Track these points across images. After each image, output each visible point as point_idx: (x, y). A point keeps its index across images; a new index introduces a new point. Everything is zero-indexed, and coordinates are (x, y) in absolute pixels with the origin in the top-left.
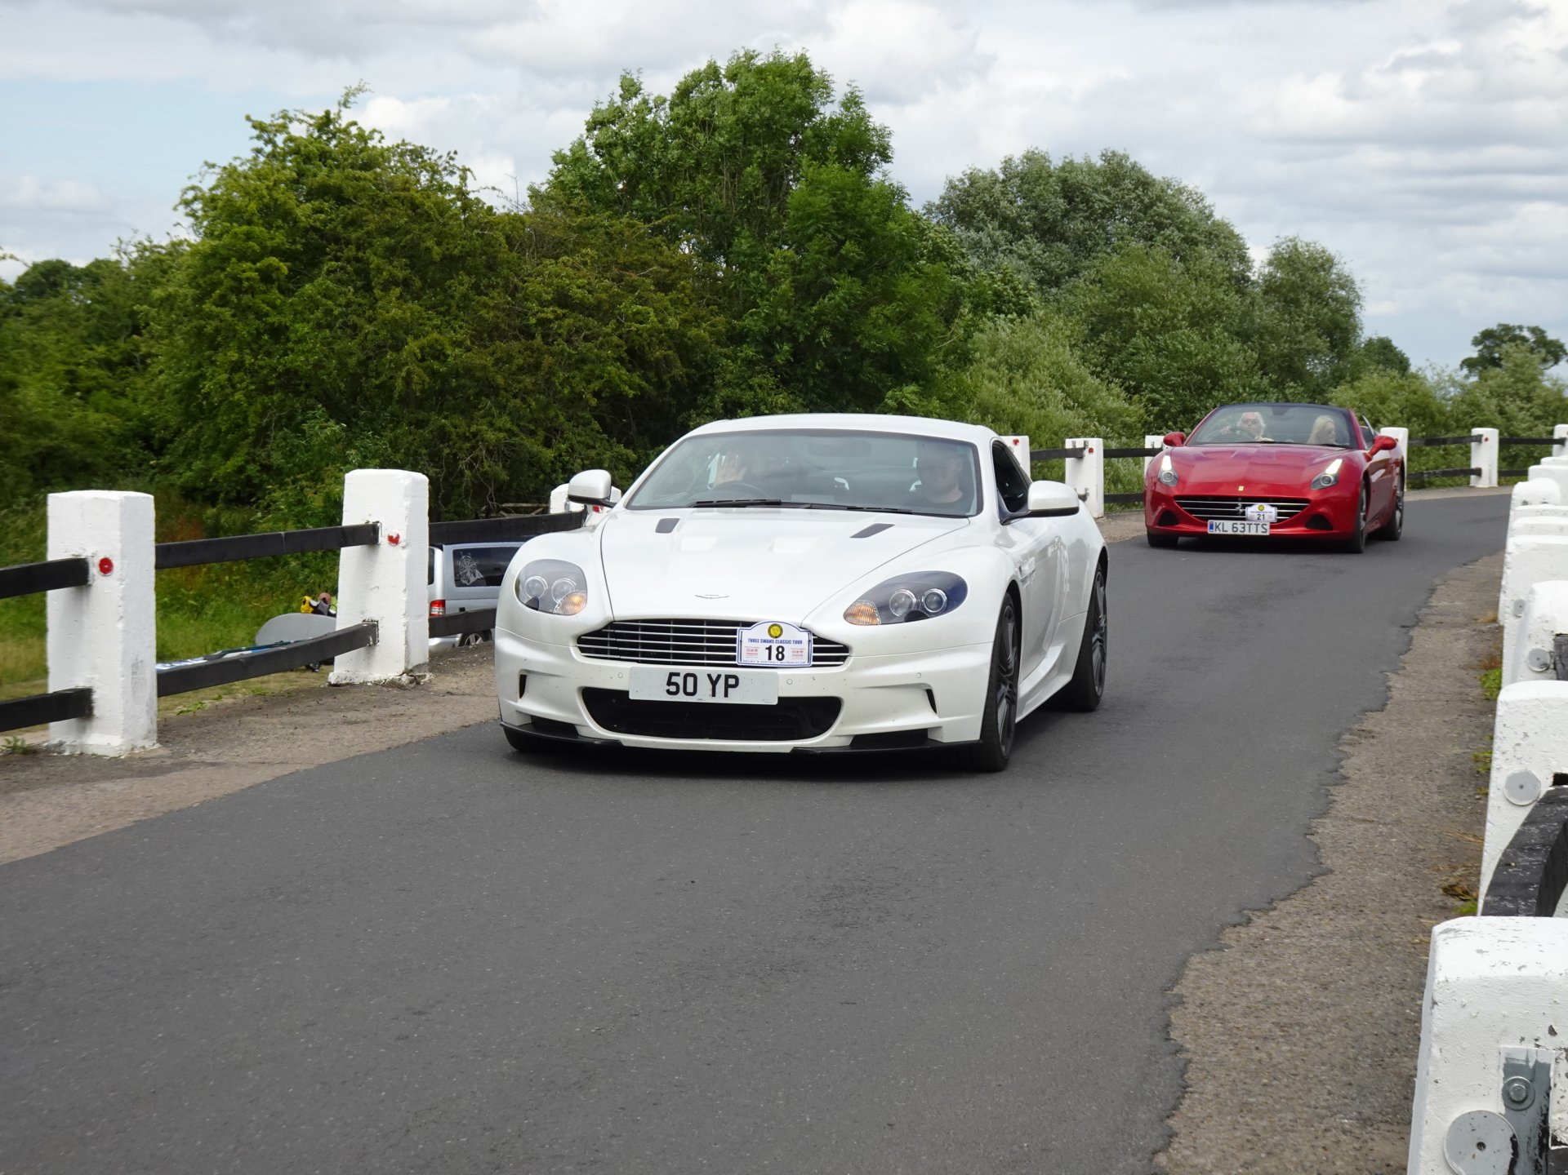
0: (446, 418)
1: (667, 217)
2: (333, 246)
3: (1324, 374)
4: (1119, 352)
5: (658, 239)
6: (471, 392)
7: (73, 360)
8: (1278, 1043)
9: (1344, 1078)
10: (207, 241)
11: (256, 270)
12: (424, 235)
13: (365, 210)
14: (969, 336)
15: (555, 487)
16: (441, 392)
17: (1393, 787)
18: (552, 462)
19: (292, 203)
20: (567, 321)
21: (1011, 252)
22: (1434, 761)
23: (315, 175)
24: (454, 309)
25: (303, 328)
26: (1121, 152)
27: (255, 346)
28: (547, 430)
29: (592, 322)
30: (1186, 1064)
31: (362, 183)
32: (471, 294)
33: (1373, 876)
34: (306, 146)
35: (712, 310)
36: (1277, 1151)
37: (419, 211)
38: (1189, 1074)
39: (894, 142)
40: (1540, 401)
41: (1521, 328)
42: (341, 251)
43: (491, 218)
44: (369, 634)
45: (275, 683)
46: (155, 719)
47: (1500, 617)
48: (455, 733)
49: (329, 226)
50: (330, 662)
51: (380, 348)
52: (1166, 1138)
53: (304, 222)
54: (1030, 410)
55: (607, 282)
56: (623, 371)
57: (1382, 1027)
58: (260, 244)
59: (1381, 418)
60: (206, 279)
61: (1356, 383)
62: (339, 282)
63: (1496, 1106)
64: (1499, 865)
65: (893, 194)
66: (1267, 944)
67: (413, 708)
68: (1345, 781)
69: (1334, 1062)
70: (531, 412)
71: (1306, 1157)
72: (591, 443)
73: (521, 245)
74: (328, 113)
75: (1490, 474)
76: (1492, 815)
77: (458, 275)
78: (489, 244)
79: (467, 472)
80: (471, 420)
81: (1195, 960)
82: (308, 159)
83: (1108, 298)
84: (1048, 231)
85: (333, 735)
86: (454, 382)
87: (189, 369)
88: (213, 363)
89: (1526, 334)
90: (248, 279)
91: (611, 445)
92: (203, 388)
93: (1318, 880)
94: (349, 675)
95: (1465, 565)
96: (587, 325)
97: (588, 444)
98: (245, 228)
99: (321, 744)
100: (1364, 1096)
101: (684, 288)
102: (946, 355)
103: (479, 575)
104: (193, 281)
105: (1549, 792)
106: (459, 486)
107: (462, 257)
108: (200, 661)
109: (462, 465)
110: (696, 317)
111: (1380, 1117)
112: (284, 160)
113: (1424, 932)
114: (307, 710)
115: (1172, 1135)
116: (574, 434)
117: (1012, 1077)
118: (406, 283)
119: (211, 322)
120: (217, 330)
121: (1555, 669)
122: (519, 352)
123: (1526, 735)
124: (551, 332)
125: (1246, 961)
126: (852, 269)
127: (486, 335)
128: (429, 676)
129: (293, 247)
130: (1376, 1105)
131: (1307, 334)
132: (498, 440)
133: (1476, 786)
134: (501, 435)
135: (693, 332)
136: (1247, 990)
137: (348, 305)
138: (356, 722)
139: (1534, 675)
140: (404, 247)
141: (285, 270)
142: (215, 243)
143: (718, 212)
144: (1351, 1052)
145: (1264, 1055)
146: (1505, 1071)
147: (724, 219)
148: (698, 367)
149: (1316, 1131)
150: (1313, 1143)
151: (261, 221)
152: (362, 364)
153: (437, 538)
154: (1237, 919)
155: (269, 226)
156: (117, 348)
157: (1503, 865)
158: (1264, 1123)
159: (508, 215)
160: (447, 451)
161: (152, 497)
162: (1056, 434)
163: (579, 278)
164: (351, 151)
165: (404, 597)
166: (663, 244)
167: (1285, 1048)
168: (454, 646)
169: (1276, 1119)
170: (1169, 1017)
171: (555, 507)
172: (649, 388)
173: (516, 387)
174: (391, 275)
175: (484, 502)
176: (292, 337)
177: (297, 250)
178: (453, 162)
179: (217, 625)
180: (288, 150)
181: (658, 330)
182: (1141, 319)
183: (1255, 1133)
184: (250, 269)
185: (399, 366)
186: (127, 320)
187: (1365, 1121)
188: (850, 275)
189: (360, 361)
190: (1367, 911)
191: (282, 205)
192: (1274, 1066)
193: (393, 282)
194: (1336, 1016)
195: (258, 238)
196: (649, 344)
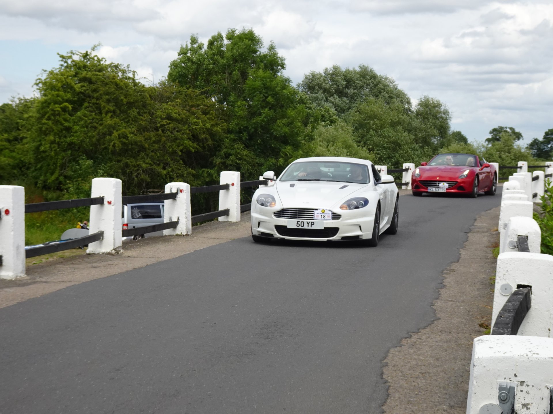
0: (128, 159)
1: (206, 89)
2: (88, 99)
3: (437, 144)
4: (366, 136)
5: (203, 96)
6: (136, 150)
8: (421, 379)
9: (444, 392)
10: (43, 97)
11: (61, 108)
12: (120, 95)
13: (99, 86)
14: (313, 131)
15: (167, 183)
16: (127, 150)
17: (462, 289)
18: (166, 175)
19: (73, 84)
20: (171, 125)
21: (327, 101)
22: (476, 280)
23: (82, 74)
24: (131, 121)
25: (76, 128)
26: (366, 66)
27: (60, 135)
28: (164, 163)
29: (181, 126)
30: (389, 387)
31: (98, 77)
32: (137, 116)
33: (455, 320)
34: (79, 63)
35: (222, 122)
37: (118, 86)
38: (390, 390)
39: (286, 62)
40: (513, 154)
41: (506, 128)
42: (91, 101)
43: (144, 89)
44: (101, 236)
45: (67, 253)
46: (25, 266)
47: (499, 229)
48: (131, 271)
49: (87, 92)
50: (87, 246)
51: (104, 134)
52: (382, 413)
53: (78, 90)
55: (185, 111)
56: (191, 143)
57: (457, 373)
58: (62, 98)
60: (43, 111)
61: (449, 147)
62: (90, 111)
63: (496, 402)
64: (498, 317)
65: (286, 80)
66: (417, 344)
67: (116, 262)
68: (445, 287)
69: (441, 386)
70: (158, 157)
72: (180, 168)
73: (155, 98)
74: (87, 52)
76: (496, 299)
77: (132, 109)
78: (143, 98)
79: (136, 179)
80: (137, 160)
81: (392, 350)
82: (79, 68)
83: (362, 118)
84: (341, 93)
85: (88, 271)
86: (130, 147)
87: (37, 142)
88: (45, 140)
89: (508, 130)
90: (58, 111)
91: (187, 169)
92: (41, 149)
93: (435, 322)
94: (94, 250)
95: (487, 211)
96: (177, 126)
97: (178, 168)
98: (56, 92)
99: (84, 275)
100: (451, 398)
101: (212, 114)
102: (305, 137)
103: (140, 215)
104: (38, 112)
105: (515, 291)
106: (133, 183)
107: (133, 103)
108: (41, 245)
109: (134, 176)
110: (216, 124)
111: (457, 405)
112: (71, 69)
113: (471, 340)
114: (79, 263)
115: (384, 412)
116: (174, 165)
117: (327, 392)
118: (114, 112)
119: (44, 126)
120: (47, 129)
121: (518, 247)
122: (154, 136)
123: (507, 271)
124: (165, 129)
125: (410, 350)
126: (271, 107)
127: (142, 130)
128: (122, 251)
129: (74, 99)
130: (455, 401)
131: (431, 129)
132: (147, 167)
133: (491, 289)
134: (148, 165)
135: (215, 129)
136: (410, 361)
137: (93, 119)
138: (96, 267)
139: (511, 250)
140: (113, 99)
141: (70, 108)
142: (46, 98)
143: (224, 87)
144: (447, 382)
145: (416, 384)
146: (499, 390)
147: (226, 90)
148: (217, 141)
149: (434, 410)
151: (62, 90)
152: (98, 140)
153: (125, 202)
154: (407, 336)
155: (65, 91)
156: (12, 135)
157: (499, 316)
158: (416, 408)
159: (150, 87)
160: (128, 171)
161: (23, 188)
163: (175, 110)
164: (94, 65)
165: (113, 223)
166: (205, 98)
167: (424, 381)
168: (131, 240)
169: (420, 406)
170: (383, 370)
171: (167, 191)
172: (200, 149)
173: (152, 148)
174: (109, 109)
175: (142, 189)
176: (73, 131)
177: (75, 100)
178: (130, 69)
179: (47, 233)
180: (72, 65)
181: (203, 128)
182: (373, 125)
183: (413, 412)
184: (58, 107)
185: (111, 141)
186: (15, 125)
187: (451, 407)
188: (270, 109)
189: (97, 139)
190: (452, 333)
191: (70, 84)
192: (420, 387)
193: (109, 111)
194: (441, 370)
195: (61, 96)
196: (200, 133)
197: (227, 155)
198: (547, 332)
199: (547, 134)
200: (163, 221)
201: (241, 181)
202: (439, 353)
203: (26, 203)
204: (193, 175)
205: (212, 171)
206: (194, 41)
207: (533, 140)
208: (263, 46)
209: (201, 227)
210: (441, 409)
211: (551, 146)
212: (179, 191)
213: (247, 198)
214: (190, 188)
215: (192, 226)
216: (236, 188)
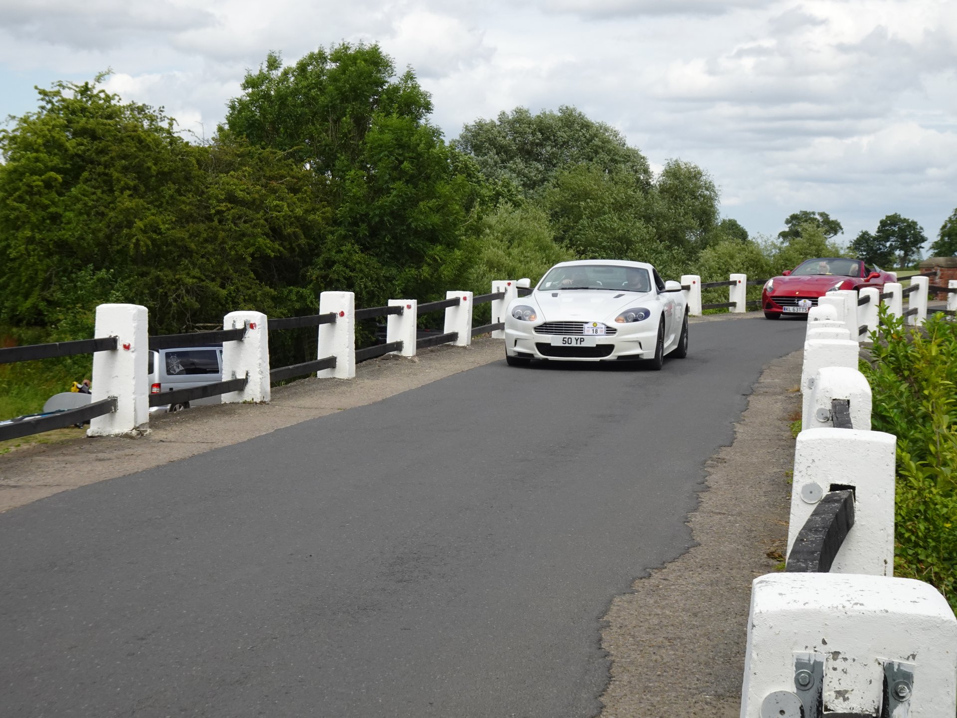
0: (160, 271)
1: (295, 148)
2: (90, 166)
3: (696, 242)
4: (573, 228)
5: (290, 161)
6: (175, 254)
8: (667, 649)
9: (707, 671)
10: (11, 162)
11: (42, 181)
13: (110, 143)
14: (480, 219)
15: (228, 312)
16: (158, 255)
17: (737, 492)
18: (226, 297)
19: (64, 139)
20: (234, 211)
21: (505, 167)
23: (78, 122)
24: (164, 204)
25: (71, 215)
26: (572, 107)
27: (42, 227)
28: (222, 278)
29: (250, 212)
30: (611, 664)
31: (108, 127)
32: (176, 195)
33: (725, 547)
34: (73, 104)
35: (323, 205)
36: (666, 715)
37: (143, 144)
38: (613, 669)
39: (433, 101)
41: (814, 213)
42: (95, 169)
43: (188, 149)
44: (112, 405)
45: (55, 435)
47: (801, 389)
48: (165, 466)
49: (88, 154)
50: (88, 422)
51: (119, 226)
52: (598, 709)
53: (72, 151)
54: (519, 265)
55: (258, 187)
56: (268, 241)
58: (44, 164)
59: (731, 269)
60: (11, 186)
61: (717, 247)
62: (93, 187)
63: (791, 688)
64: (797, 541)
65: (434, 132)
66: (660, 589)
67: (139, 450)
68: (708, 489)
69: (701, 660)
70: (212, 266)
72: (249, 286)
73: (206, 165)
74: (87, 84)
76: (794, 510)
77: (167, 184)
78: (186, 165)
79: (174, 304)
80: (176, 272)
81: (617, 600)
82: (73, 112)
83: (564, 197)
84: (528, 153)
85: (89, 468)
86: (165, 248)
88: (16, 238)
89: (817, 217)
90: (37, 186)
92: (10, 253)
93: (692, 550)
94: (100, 430)
95: (781, 357)
96: (245, 213)
97: (247, 286)
98: (34, 154)
99: (82, 473)
100: (719, 681)
101: (306, 191)
102: (466, 231)
103: (181, 368)
105: (827, 495)
106: (169, 313)
107: (170, 173)
108: (9, 422)
109: (170, 300)
110: (313, 209)
111: (728, 694)
112: (59, 114)
114: (73, 452)
115: (603, 707)
116: (239, 280)
117: (505, 673)
118: (135, 189)
119: (14, 212)
120: (17, 218)
121: (832, 420)
122: (205, 230)
123: (813, 461)
124: (223, 218)
125: (648, 600)
126: (408, 179)
127: (184, 220)
128: (149, 431)
129: (65, 166)
130: (726, 686)
131: (686, 217)
132: (193, 284)
133: (787, 492)
134: (195, 280)
135: (311, 217)
136: (648, 618)
137: (97, 201)
138: (103, 460)
139: (822, 424)
140: (134, 166)
141: (60, 180)
142: (16, 164)
143: (326, 145)
144: (711, 655)
145: (658, 657)
146: (796, 666)
147: (330, 149)
148: (314, 239)
149: (690, 703)
150: (688, 711)
152: (109, 237)
153: (154, 345)
154: (643, 574)
155: (49, 153)
157: (800, 540)
158: (658, 699)
159: (198, 147)
160: (161, 290)
163: (241, 185)
164: (100, 107)
165: (133, 382)
166: (293, 164)
167: (673, 653)
168: (166, 411)
169: (665, 696)
170: (601, 634)
171: (227, 326)
172: (285, 252)
173: (203, 251)
174: (126, 183)
175: (185, 323)
176: (64, 220)
177: (67, 168)
178: (163, 114)
179: (19, 400)
180: (61, 107)
181: (289, 216)
182: (585, 209)
184: (38, 180)
185: (129, 237)
187: (719, 696)
188: (407, 182)
189: (106, 235)
190: (721, 569)
191: (58, 141)
192: (665, 663)
193: (127, 187)
194: (702, 633)
195: (43, 160)
196: (284, 225)
197: (329, 264)
198: (882, 566)
199: (883, 224)
200: (222, 378)
201: (357, 307)
202: (697, 605)
204: (273, 298)
205: (306, 291)
206: (273, 63)
207: (861, 234)
208: (394, 73)
209: (287, 388)
210: (702, 701)
211: (891, 245)
212: (248, 327)
213: (367, 337)
214: (268, 321)
215: (272, 387)
216: (347, 320)
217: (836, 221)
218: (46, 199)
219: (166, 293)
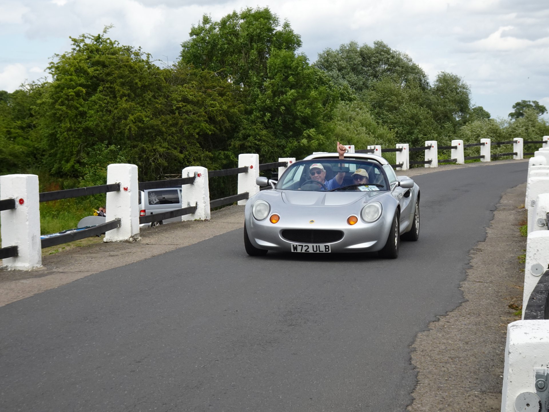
0: (144, 144)
1: (222, 69)
2: (102, 83)
3: (459, 120)
5: (219, 77)
6: (153, 134)
7: (9, 127)
8: (451, 364)
9: (475, 377)
10: (57, 82)
11: (74, 92)
12: (135, 78)
13: (113, 69)
14: (332, 110)
15: (184, 168)
16: (142, 135)
17: (489, 269)
18: (183, 159)
19: (86, 68)
20: (187, 107)
23: (95, 57)
24: (146, 105)
25: (92, 112)
27: (75, 120)
28: (181, 147)
29: (196, 108)
30: (417, 373)
31: (112, 60)
32: (153, 99)
33: (483, 302)
34: (91, 47)
35: (239, 103)
36: (451, 404)
37: (133, 69)
38: (419, 377)
40: (538, 127)
41: (529, 102)
42: (105, 85)
43: (159, 71)
44: (118, 224)
45: (84, 242)
46: (41, 256)
47: (526, 206)
48: (149, 259)
49: (101, 75)
50: (104, 234)
51: (119, 118)
52: (411, 400)
53: (91, 74)
54: (354, 136)
55: (200, 93)
56: (207, 125)
57: (488, 357)
58: (75, 83)
59: (481, 136)
60: (56, 96)
62: (104, 95)
63: (533, 390)
64: (530, 299)
65: (303, 59)
66: (445, 328)
67: (134, 250)
68: (472, 267)
69: (471, 370)
70: (175, 141)
71: (462, 406)
72: (197, 151)
73: (170, 81)
74: (99, 35)
75: (520, 154)
76: (527, 280)
77: (147, 92)
78: (158, 81)
79: (153, 163)
80: (153, 145)
81: (419, 335)
82: (92, 52)
85: (105, 260)
86: (147, 131)
87: (51, 129)
89: (532, 103)
90: (71, 95)
91: (204, 152)
93: (463, 304)
94: (111, 238)
95: (512, 188)
96: (193, 109)
97: (195, 152)
98: (70, 77)
99: (101, 264)
100: (482, 383)
101: (228, 95)
102: (324, 117)
103: (157, 201)
104: (52, 97)
105: (547, 271)
106: (150, 169)
107: (148, 86)
108: (58, 234)
109: (151, 161)
110: (233, 105)
111: (488, 391)
112: (83, 53)
113: (502, 322)
115: (413, 399)
116: (190, 148)
117: (354, 379)
118: (129, 95)
119: (58, 112)
120: (61, 115)
121: (547, 225)
122: (170, 119)
123: (538, 250)
124: (182, 111)
125: (438, 334)
127: (158, 114)
128: (140, 238)
129: (87, 83)
130: (487, 386)
132: (164, 151)
133: (520, 268)
134: (164, 149)
135: (232, 110)
136: (439, 345)
137: (107, 104)
138: (114, 256)
139: (539, 228)
140: (127, 82)
141: (84, 92)
142: (59, 82)
144: (477, 367)
145: (446, 369)
146: (536, 377)
148: (235, 123)
149: (466, 396)
150: (464, 401)
151: (75, 74)
152: (114, 124)
153: (141, 188)
154: (434, 319)
155: (78, 76)
156: (25, 122)
157: (532, 298)
158: (447, 394)
159: (164, 70)
160: (145, 156)
161: (37, 176)
162: (364, 144)
163: (190, 92)
164: (108, 49)
165: (130, 210)
166: (221, 79)
167: (453, 366)
168: (149, 226)
169: (451, 392)
170: (411, 356)
171: (184, 175)
172: (217, 131)
173: (170, 132)
174: (123, 92)
175: (159, 174)
176: (88, 115)
177: (89, 85)
178: (144, 51)
179: (63, 221)
180: (84, 49)
181: (219, 110)
183: (443, 398)
184: (72, 92)
185: (126, 125)
186: (28, 112)
187: (483, 392)
188: (291, 88)
189: (112, 124)
190: (481, 315)
191: (83, 68)
192: (449, 373)
193: (124, 95)
194: (471, 354)
195: (75, 80)
196: (216, 115)
197: (245, 137)
200: (181, 206)
201: (260, 162)
202: (468, 337)
203: (40, 192)
204: (211, 159)
205: (229, 153)
206: (206, 20)
208: (279, 25)
209: (220, 211)
210: (473, 395)
212: (196, 176)
214: (208, 172)
215: (211, 211)
216: (255, 171)
217: (543, 106)
218: (77, 103)
219: (148, 157)
